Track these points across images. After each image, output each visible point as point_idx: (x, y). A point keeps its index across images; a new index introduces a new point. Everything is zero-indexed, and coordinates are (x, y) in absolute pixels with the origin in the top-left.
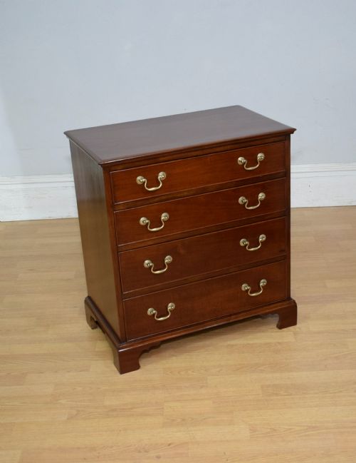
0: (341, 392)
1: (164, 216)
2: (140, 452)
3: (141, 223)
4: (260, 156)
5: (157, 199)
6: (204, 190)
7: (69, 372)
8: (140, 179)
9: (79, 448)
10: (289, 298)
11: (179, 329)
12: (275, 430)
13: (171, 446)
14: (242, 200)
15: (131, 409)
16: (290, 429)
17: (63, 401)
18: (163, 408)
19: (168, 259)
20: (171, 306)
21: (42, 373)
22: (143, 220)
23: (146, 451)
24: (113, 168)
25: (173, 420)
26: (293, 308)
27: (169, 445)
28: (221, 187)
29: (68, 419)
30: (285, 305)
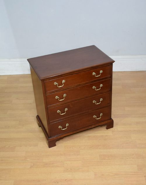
0: (127, 159)
1: (65, 95)
2: (55, 183)
3: (56, 98)
4: (101, 72)
5: (62, 90)
6: (79, 85)
7: (30, 146)
8: (55, 83)
9: (34, 180)
10: (111, 119)
11: (70, 132)
12: (103, 175)
13: (66, 181)
14: (94, 87)
15: (53, 164)
16: (109, 175)
17: (28, 160)
18: (64, 164)
19: (66, 109)
20: (67, 125)
21: (21, 146)
22: (57, 97)
23: (58, 183)
24: (45, 80)
25: (68, 169)
26: (112, 122)
27: (66, 180)
28: (86, 83)
29: (30, 167)
30: (109, 121)
